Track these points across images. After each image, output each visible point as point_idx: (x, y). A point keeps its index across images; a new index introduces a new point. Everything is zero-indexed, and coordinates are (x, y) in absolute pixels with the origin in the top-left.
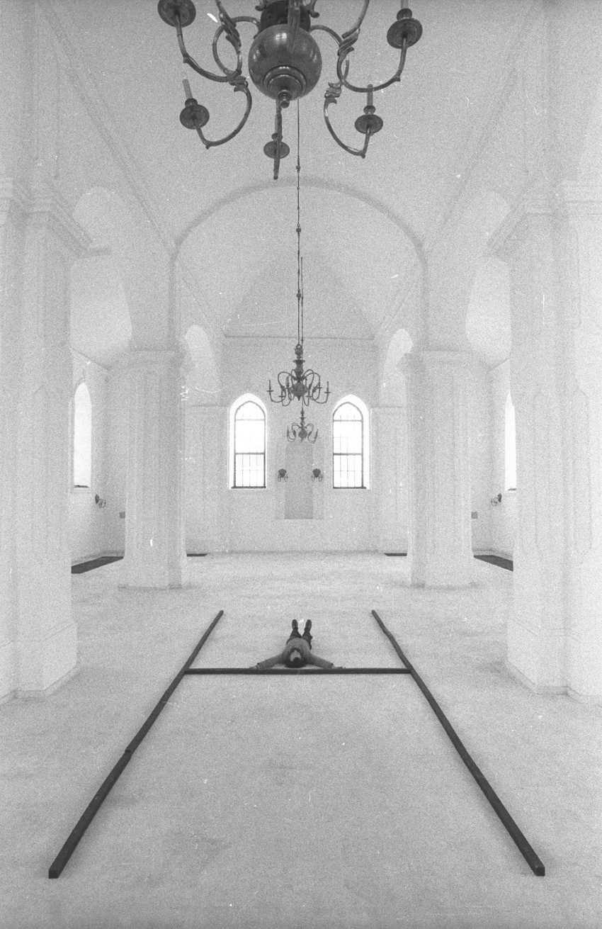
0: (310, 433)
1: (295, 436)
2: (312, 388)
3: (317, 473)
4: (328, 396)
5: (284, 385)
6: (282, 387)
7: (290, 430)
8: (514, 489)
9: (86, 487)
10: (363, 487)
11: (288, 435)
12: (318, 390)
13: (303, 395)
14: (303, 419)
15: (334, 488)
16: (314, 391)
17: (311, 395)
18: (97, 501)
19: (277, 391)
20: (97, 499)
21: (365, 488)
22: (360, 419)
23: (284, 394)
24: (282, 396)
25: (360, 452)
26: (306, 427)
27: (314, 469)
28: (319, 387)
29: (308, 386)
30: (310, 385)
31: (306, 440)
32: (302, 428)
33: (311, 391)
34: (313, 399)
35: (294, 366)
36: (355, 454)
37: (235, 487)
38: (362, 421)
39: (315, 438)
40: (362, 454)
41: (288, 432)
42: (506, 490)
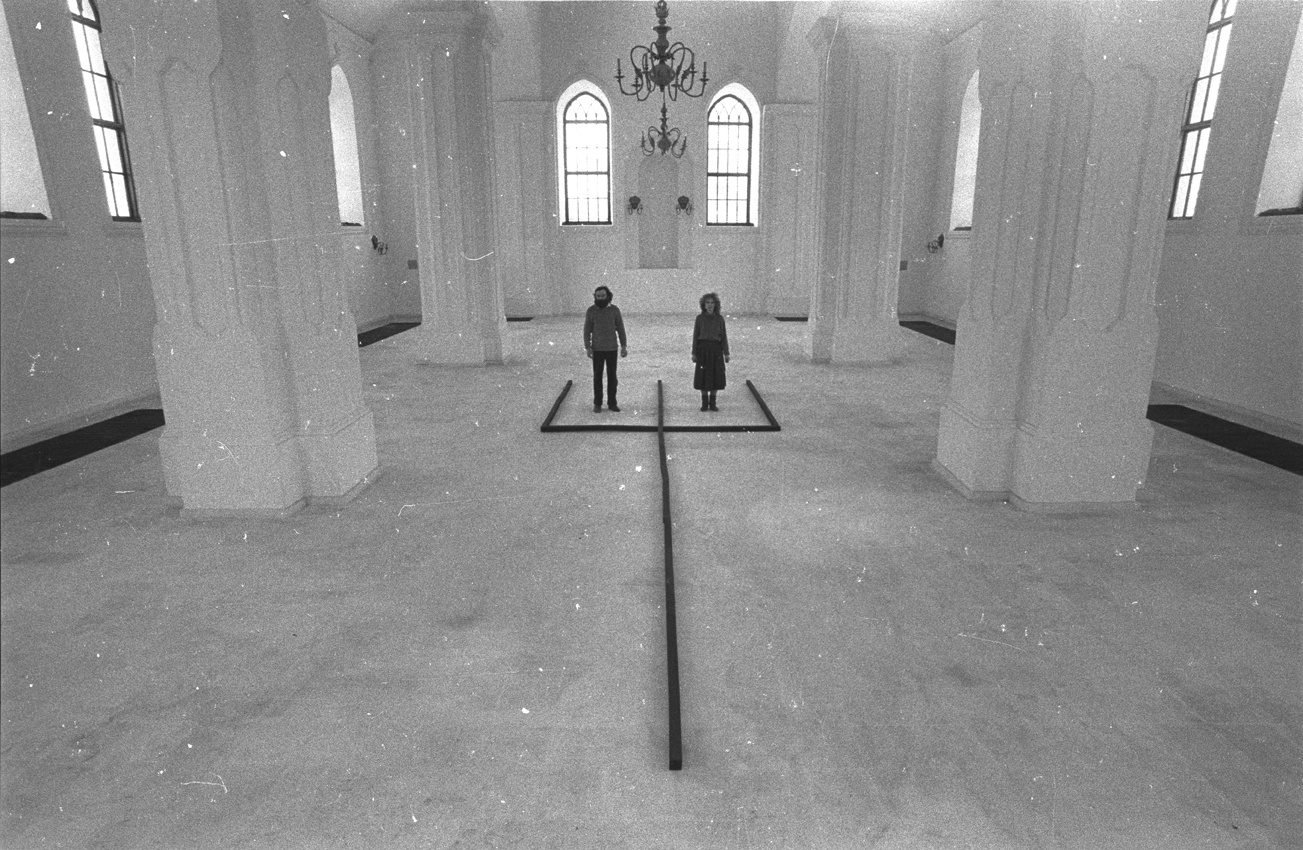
0: (676, 141)
1: (653, 145)
2: (682, 73)
3: (684, 203)
4: (705, 84)
5: (640, 67)
6: (637, 70)
7: (646, 138)
8: (968, 229)
9: (358, 225)
10: (748, 224)
11: (643, 146)
12: (690, 75)
13: (668, 83)
14: (664, 120)
15: (709, 224)
16: (684, 77)
17: (679, 83)
18: (375, 246)
19: (630, 77)
20: (374, 241)
21: (752, 225)
22: (747, 121)
23: (640, 82)
24: (636, 85)
25: (746, 172)
26: (669, 133)
27: (680, 195)
28: (691, 70)
29: (675, 68)
30: (679, 68)
31: (668, 153)
32: (664, 134)
33: (680, 77)
34: (683, 91)
35: (655, 36)
36: (738, 175)
37: (567, 222)
38: (750, 124)
39: (683, 149)
40: (748, 175)
41: (643, 142)
42: (952, 227)
